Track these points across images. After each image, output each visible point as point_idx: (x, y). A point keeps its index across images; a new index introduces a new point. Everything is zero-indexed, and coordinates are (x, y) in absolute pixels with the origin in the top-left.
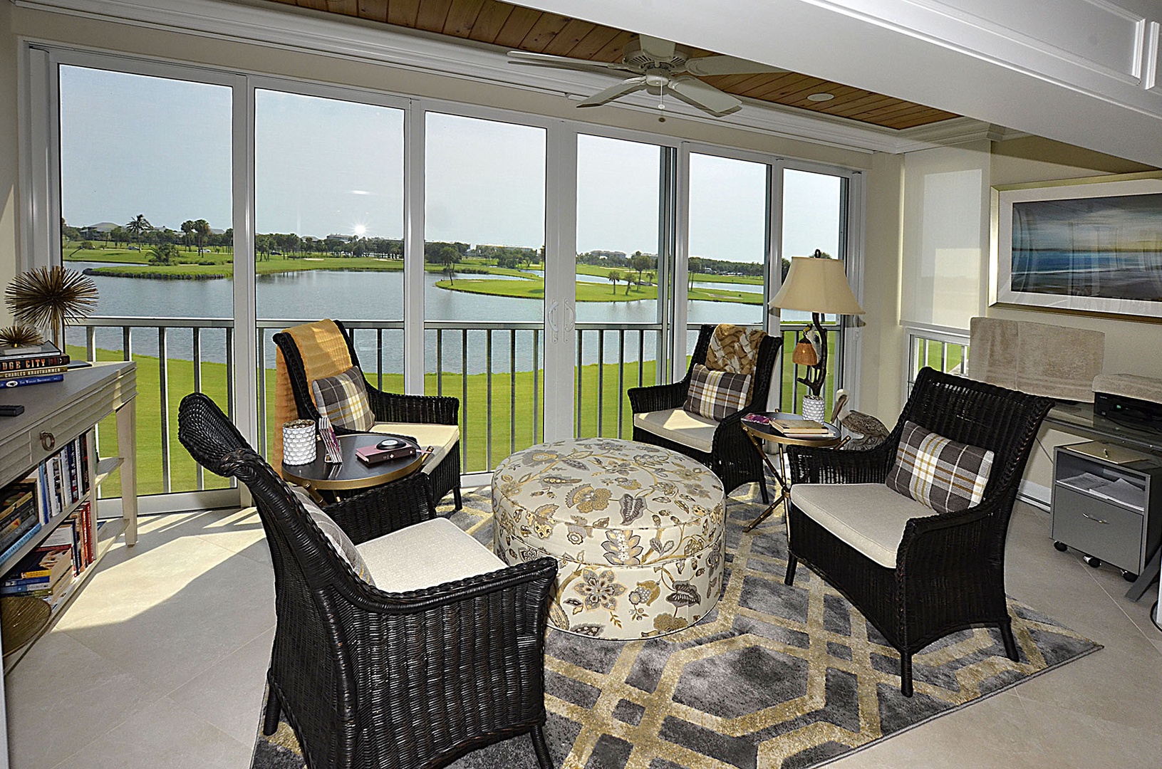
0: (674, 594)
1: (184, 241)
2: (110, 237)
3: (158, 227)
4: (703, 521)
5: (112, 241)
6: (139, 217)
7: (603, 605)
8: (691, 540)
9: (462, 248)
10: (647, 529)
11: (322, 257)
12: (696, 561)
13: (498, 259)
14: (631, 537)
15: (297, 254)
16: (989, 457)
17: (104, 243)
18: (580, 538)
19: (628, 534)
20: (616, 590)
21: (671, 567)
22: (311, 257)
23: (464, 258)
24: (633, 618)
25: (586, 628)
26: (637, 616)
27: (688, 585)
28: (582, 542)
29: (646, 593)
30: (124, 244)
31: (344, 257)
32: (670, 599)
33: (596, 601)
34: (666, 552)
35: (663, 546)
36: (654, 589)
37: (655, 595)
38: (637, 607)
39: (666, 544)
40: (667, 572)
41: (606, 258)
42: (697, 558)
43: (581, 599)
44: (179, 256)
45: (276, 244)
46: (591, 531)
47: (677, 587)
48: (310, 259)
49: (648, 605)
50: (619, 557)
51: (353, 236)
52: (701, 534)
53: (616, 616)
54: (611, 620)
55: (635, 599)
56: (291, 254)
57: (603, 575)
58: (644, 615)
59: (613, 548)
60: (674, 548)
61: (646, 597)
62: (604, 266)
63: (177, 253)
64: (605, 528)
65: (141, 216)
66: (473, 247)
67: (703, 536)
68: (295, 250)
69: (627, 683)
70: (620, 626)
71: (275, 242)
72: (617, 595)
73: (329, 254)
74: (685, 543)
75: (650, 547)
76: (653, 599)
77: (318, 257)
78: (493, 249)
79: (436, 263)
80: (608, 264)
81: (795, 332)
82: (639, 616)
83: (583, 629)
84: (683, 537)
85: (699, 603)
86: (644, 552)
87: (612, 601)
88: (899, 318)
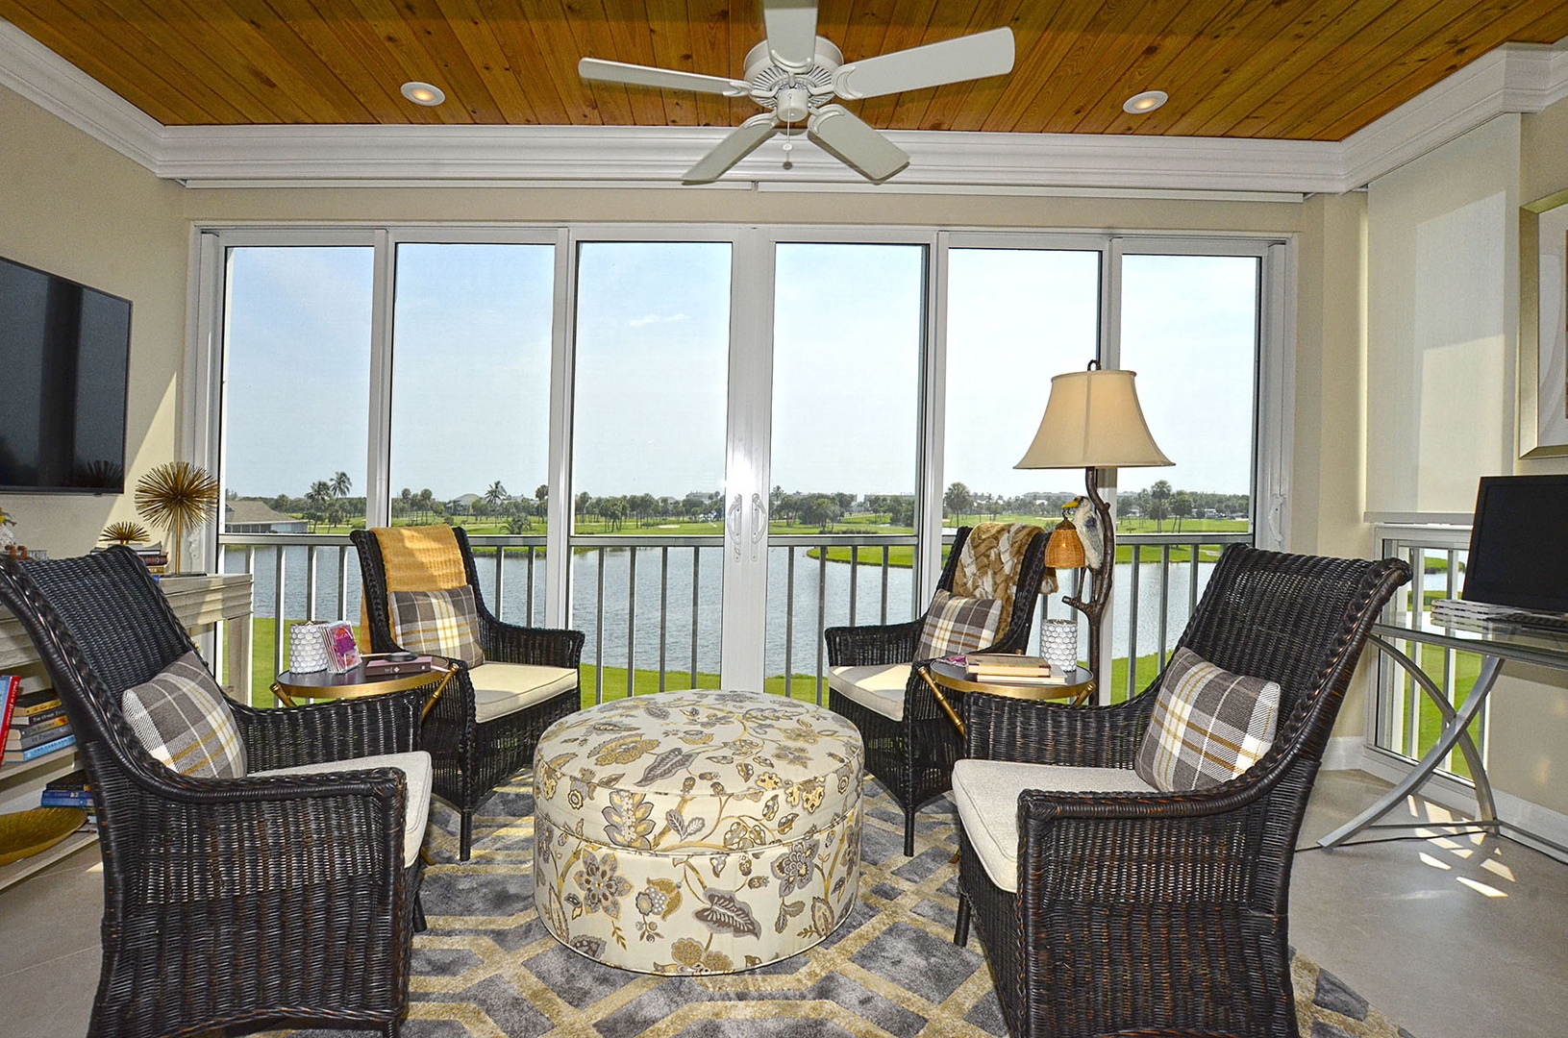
0: (708, 910)
1: (537, 512)
2: (471, 511)
3: (516, 495)
4: (768, 795)
5: (473, 515)
6: (497, 484)
7: (604, 908)
8: (738, 824)
9: (844, 501)
10: (666, 794)
11: (678, 523)
12: (749, 862)
13: (891, 514)
14: (640, 803)
15: (651, 521)
16: (1269, 696)
17: (464, 518)
18: (580, 798)
19: (637, 798)
20: (618, 887)
21: (702, 863)
22: (666, 524)
23: (847, 515)
24: (642, 937)
25: (585, 943)
26: (647, 934)
27: (731, 899)
28: (582, 806)
29: (662, 900)
30: (484, 518)
31: (703, 522)
32: (700, 915)
33: (596, 901)
34: (690, 834)
35: (686, 824)
36: (673, 894)
37: (674, 904)
38: (648, 919)
39: (691, 822)
40: (693, 869)
41: (1046, 503)
42: (751, 857)
43: (582, 895)
44: (531, 529)
45: (629, 509)
46: (594, 791)
47: (711, 898)
48: (666, 527)
49: (664, 917)
50: (623, 833)
51: (713, 492)
52: (761, 817)
53: (619, 929)
54: (613, 935)
55: (645, 905)
56: (645, 521)
57: (604, 860)
58: (658, 935)
59: (616, 819)
60: (706, 831)
61: (660, 906)
62: (1042, 516)
63: (530, 525)
64: (611, 788)
65: (499, 482)
66: (860, 499)
67: (765, 822)
68: (649, 515)
69: (595, 1025)
70: (624, 945)
71: (627, 505)
72: (620, 894)
73: (686, 519)
74: (725, 826)
75: (666, 823)
76: (670, 911)
77: (674, 523)
78: (885, 500)
79: (810, 523)
80: (1048, 512)
81: (1162, 548)
82: (650, 934)
83: (582, 945)
84: (722, 817)
85: (757, 935)
86: (657, 830)
87: (615, 904)
88: (1363, 508)
